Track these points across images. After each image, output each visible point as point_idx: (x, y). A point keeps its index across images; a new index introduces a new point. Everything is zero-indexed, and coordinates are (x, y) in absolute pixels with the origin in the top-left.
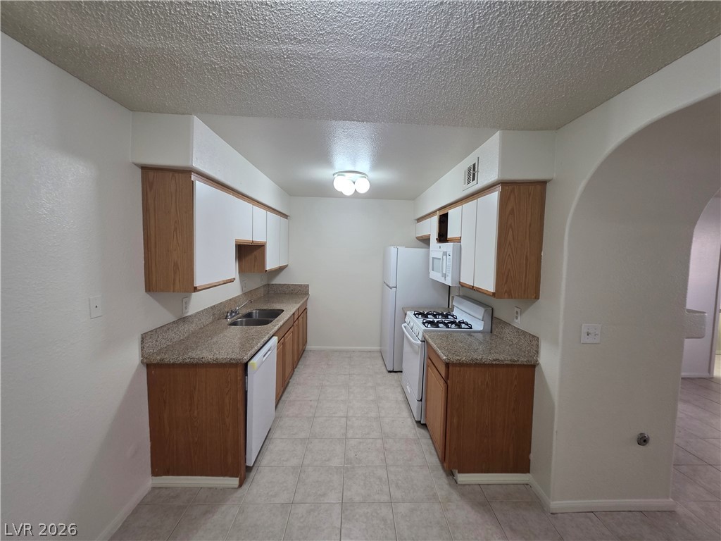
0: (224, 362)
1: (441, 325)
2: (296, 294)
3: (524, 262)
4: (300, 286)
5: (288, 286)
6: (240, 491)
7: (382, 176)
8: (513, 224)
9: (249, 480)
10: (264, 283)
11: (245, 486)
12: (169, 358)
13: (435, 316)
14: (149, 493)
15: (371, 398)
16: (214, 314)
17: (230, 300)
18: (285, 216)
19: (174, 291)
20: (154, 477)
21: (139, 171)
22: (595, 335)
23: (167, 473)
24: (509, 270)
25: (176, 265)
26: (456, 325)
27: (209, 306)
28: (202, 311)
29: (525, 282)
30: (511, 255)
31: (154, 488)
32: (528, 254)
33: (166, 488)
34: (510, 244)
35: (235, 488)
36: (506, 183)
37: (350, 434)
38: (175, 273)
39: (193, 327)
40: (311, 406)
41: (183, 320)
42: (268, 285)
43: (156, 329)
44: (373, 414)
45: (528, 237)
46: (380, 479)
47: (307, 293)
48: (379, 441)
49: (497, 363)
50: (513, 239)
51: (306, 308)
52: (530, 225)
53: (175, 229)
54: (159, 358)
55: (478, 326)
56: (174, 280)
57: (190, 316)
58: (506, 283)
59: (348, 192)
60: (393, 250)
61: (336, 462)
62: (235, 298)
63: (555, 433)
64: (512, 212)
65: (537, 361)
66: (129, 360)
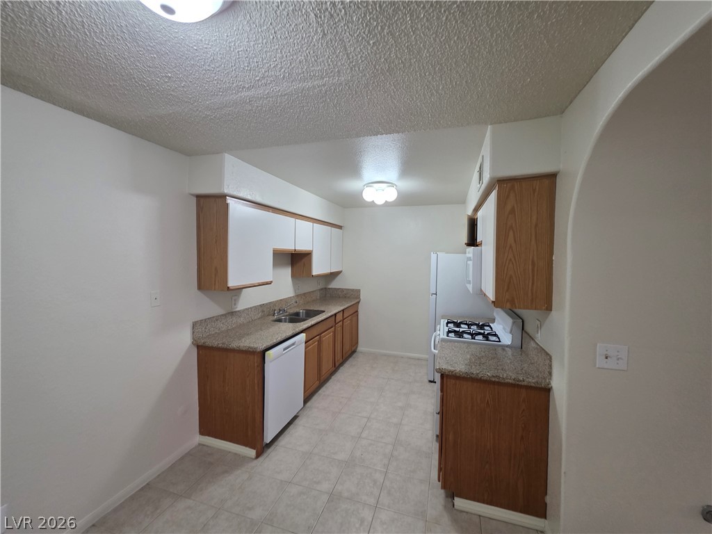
0: (244, 349)
1: (465, 335)
2: (349, 297)
3: (530, 267)
4: (353, 290)
5: (342, 290)
6: (256, 461)
7: (409, 185)
8: (514, 225)
9: (265, 455)
10: (320, 287)
11: (261, 459)
12: (210, 342)
13: (469, 325)
14: (196, 447)
15: (400, 404)
16: (263, 311)
17: (281, 300)
18: (340, 227)
19: (215, 290)
20: (201, 436)
21: (194, 199)
22: (618, 359)
23: (209, 435)
24: (511, 277)
25: (216, 269)
26: (483, 337)
27: (259, 304)
28: (251, 308)
29: (532, 290)
30: (513, 259)
31: (200, 444)
32: (535, 259)
33: (207, 446)
34: (511, 247)
35: (253, 459)
36: (503, 180)
37: (364, 435)
38: (215, 276)
39: (241, 320)
40: (341, 403)
41: (232, 313)
42: (325, 289)
43: (205, 320)
44: (395, 420)
45: (533, 237)
46: (375, 482)
47: (358, 297)
48: (390, 447)
49: (497, 380)
50: (515, 241)
51: (357, 311)
52: (536, 225)
53: (216, 242)
54: (203, 341)
55: (506, 339)
56: (215, 281)
57: (239, 311)
58: (507, 291)
59: (379, 201)
60: (433, 256)
61: (342, 456)
62: (286, 299)
63: (563, 474)
64: (512, 211)
65: (549, 383)
66: (183, 340)
